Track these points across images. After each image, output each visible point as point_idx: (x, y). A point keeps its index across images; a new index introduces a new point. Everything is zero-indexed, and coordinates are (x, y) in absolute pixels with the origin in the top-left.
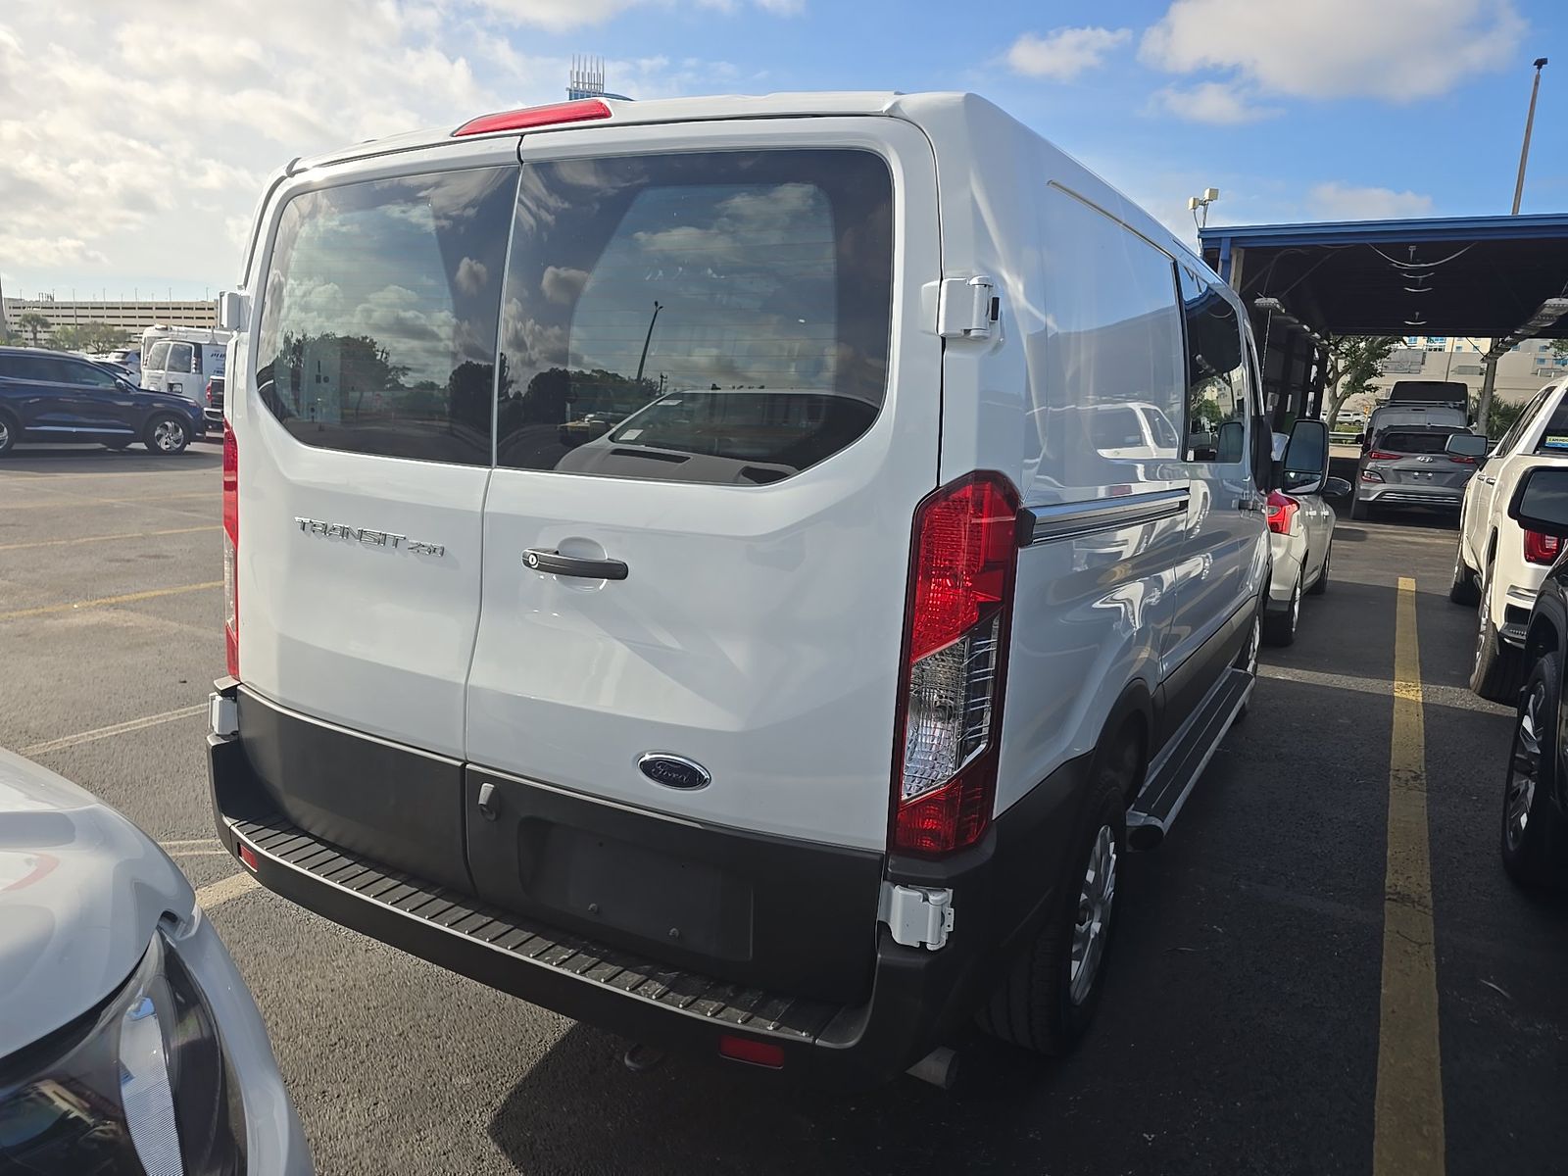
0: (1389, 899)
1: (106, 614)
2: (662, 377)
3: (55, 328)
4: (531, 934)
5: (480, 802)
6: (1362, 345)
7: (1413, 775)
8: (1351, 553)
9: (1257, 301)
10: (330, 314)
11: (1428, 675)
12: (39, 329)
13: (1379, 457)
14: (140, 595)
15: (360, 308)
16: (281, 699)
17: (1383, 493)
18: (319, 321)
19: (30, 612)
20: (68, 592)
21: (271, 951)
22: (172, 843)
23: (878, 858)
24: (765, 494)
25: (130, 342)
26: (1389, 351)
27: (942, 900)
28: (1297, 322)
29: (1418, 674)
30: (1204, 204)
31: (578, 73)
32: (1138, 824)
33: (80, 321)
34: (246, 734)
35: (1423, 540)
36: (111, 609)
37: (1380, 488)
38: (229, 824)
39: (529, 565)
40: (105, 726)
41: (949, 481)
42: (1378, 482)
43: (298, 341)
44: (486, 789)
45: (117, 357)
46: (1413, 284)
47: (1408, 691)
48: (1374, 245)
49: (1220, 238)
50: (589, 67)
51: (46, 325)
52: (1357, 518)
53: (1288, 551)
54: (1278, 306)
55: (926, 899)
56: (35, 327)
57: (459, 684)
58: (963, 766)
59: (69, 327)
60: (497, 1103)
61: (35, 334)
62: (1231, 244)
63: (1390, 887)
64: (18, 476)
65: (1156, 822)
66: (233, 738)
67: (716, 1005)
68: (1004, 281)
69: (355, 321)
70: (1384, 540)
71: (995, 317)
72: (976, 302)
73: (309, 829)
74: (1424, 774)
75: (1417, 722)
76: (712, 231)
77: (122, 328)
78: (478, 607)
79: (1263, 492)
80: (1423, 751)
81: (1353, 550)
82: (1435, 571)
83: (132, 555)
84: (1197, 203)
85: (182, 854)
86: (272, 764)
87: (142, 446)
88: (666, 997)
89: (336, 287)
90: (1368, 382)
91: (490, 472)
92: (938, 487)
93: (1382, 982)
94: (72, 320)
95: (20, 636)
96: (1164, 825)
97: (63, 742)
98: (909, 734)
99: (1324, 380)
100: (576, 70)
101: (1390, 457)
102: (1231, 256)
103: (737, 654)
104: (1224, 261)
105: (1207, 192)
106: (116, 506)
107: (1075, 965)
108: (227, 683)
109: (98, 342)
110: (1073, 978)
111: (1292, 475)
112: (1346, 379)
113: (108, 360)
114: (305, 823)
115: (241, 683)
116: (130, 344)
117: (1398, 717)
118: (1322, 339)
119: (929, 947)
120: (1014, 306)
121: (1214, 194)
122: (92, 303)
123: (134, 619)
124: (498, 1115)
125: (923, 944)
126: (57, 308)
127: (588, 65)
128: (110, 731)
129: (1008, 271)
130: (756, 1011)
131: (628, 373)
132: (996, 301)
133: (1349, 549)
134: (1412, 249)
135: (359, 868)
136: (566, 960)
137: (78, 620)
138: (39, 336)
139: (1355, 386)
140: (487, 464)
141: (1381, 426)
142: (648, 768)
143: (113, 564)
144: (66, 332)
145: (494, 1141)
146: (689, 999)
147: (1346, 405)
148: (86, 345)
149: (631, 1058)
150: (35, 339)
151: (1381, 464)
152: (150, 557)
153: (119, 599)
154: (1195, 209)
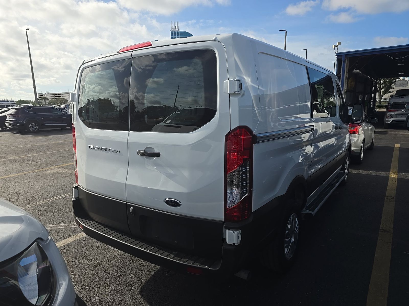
0: (380, 231)
1: (58, 169)
2: (180, 105)
3: (49, 100)
4: (144, 244)
5: (130, 212)
6: (388, 80)
7: (392, 198)
8: (382, 138)
9: (354, 71)
10: (100, 93)
11: (400, 170)
12: (46, 100)
13: (391, 111)
14: (66, 165)
15: (107, 91)
16: (87, 189)
17: (392, 121)
18: (98, 95)
19: (41, 170)
20: (50, 165)
21: (91, 250)
22: (70, 224)
23: (222, 222)
24: (191, 134)
25: (68, 102)
26: (395, 81)
27: (237, 233)
28: (366, 76)
29: (397, 170)
30: (337, 46)
31: (173, 26)
32: (306, 213)
33: (56, 98)
34: (80, 197)
35: (404, 133)
36: (60, 168)
37: (391, 119)
38: (77, 219)
39: (138, 154)
40: (56, 197)
41: (233, 128)
42: (391, 118)
43: (92, 100)
44: (132, 208)
45: (64, 106)
46: (400, 63)
47: (393, 175)
48: (385, 53)
49: (342, 55)
50: (176, 25)
51: (48, 99)
52: (385, 128)
53: (358, 139)
54: (359, 72)
55: (234, 232)
56: (45, 100)
57: (124, 184)
58: (242, 199)
59: (53, 99)
60: (142, 285)
61: (45, 102)
62: (345, 56)
63: (381, 228)
64: (40, 137)
65: (311, 212)
66: (78, 198)
67: (186, 260)
68: (244, 79)
69: (106, 95)
70: (392, 134)
71: (241, 88)
72: (236, 85)
73: (95, 219)
74: (395, 198)
75: (395, 183)
76: (190, 67)
77: (66, 99)
78: (128, 165)
79: (346, 124)
80: (396, 191)
81: (383, 137)
82: (406, 142)
83: (65, 155)
84: (335, 46)
85: (72, 227)
86: (86, 204)
87: (69, 128)
88: (174, 258)
89: (101, 87)
90: (390, 90)
91: (129, 132)
92: (230, 130)
93: (376, 253)
94: (54, 98)
95: (38, 176)
96: (313, 213)
97: (47, 201)
98: (228, 192)
99: (376, 90)
100: (172, 25)
101: (394, 111)
102: (345, 60)
103: (186, 173)
104: (343, 61)
105: (338, 43)
106: (62, 143)
107: (286, 250)
108: (76, 185)
109: (60, 103)
110: (286, 253)
111: (354, 119)
112: (383, 90)
113: (62, 107)
114: (94, 218)
115: (79, 185)
116: (68, 103)
117: (390, 182)
118: (374, 80)
119: (235, 244)
120: (248, 85)
121: (340, 44)
122: (58, 93)
123: (65, 170)
124: (142, 288)
125: (234, 244)
126: (50, 95)
127: (175, 24)
128: (57, 198)
129: (245, 76)
130: (196, 261)
131: (172, 105)
132: (241, 84)
133: (382, 137)
134: (397, 54)
135: (105, 229)
136: (151, 249)
137: (52, 171)
138: (46, 102)
139: (385, 92)
140: (128, 130)
141: (391, 102)
142: (167, 202)
143: (61, 157)
144: (53, 101)
145: (140, 295)
146: (180, 258)
147: (383, 97)
148: (57, 104)
149: (167, 273)
150: (45, 103)
151: (392, 113)
152: (69, 155)
153: (62, 166)
154: (334, 48)
